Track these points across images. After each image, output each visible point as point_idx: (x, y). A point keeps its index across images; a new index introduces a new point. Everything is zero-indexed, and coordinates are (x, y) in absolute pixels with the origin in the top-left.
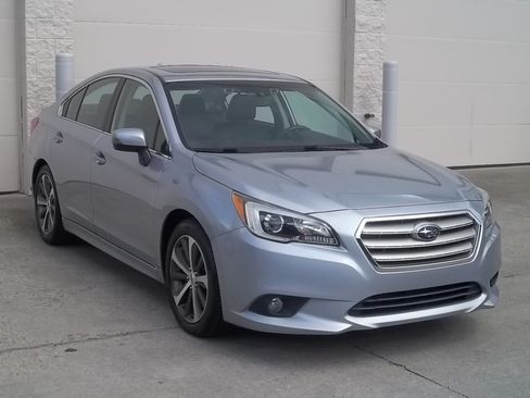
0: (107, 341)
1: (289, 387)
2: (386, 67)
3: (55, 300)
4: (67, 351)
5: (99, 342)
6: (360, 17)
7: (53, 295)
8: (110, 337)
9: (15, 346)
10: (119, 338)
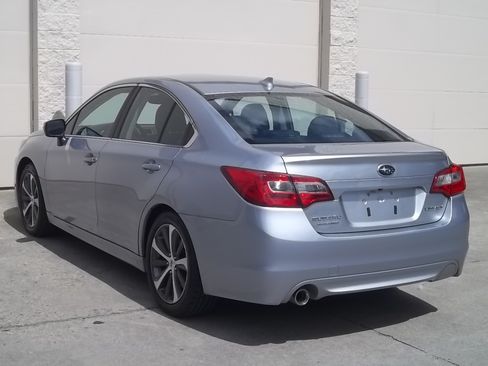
0: (130, 315)
1: (294, 353)
2: (358, 77)
3: (77, 280)
4: (95, 323)
5: (123, 316)
6: (334, 32)
7: (75, 276)
8: (131, 311)
9: (48, 319)
10: (139, 313)
